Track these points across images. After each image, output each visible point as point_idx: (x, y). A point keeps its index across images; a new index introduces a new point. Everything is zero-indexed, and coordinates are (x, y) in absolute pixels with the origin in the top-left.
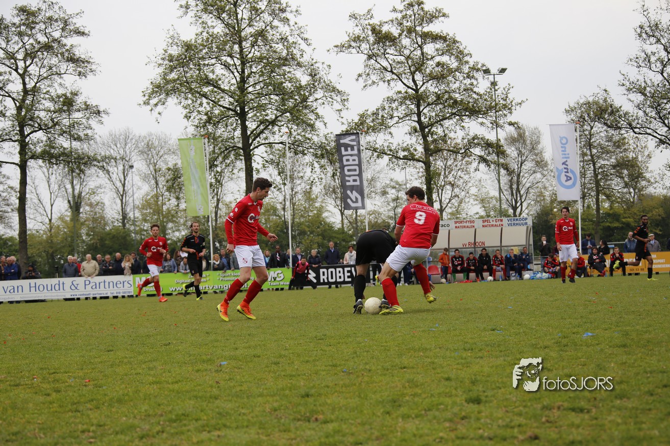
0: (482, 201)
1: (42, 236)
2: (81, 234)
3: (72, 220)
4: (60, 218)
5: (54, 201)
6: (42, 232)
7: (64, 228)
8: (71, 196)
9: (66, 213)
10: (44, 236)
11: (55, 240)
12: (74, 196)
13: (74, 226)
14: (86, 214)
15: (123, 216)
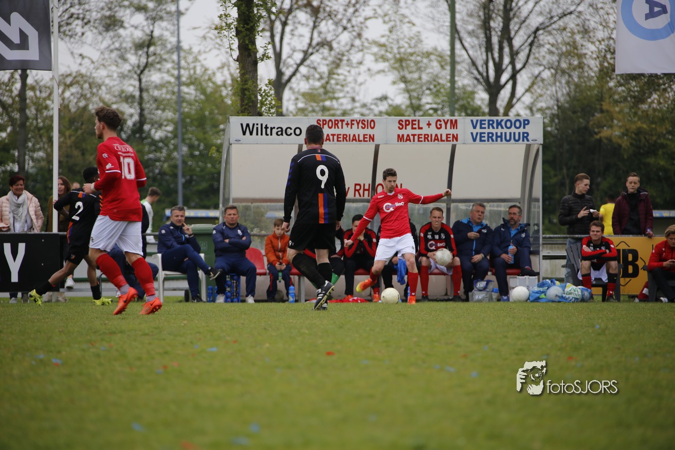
0: (401, 62)
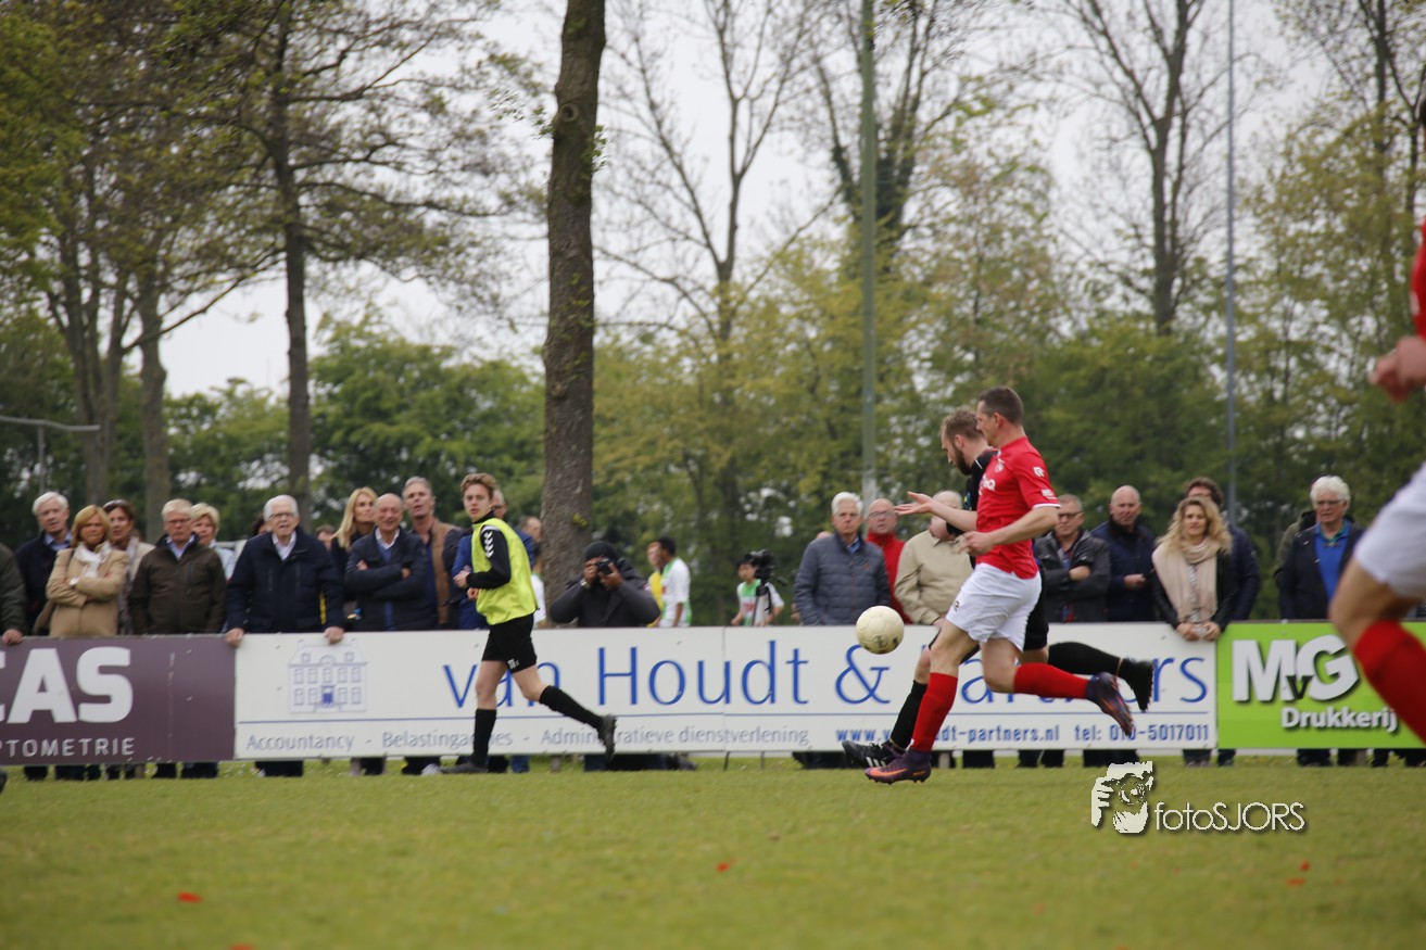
1: (674, 361)
2: (900, 356)
3: (850, 270)
4: (781, 257)
5: (752, 151)
6: (672, 340)
7: (801, 317)
8: (854, 123)
9: (815, 230)
10: (687, 362)
11: (746, 391)
12: (869, 124)
13: (866, 311)
14: (937, 234)
15: (1159, 251)
